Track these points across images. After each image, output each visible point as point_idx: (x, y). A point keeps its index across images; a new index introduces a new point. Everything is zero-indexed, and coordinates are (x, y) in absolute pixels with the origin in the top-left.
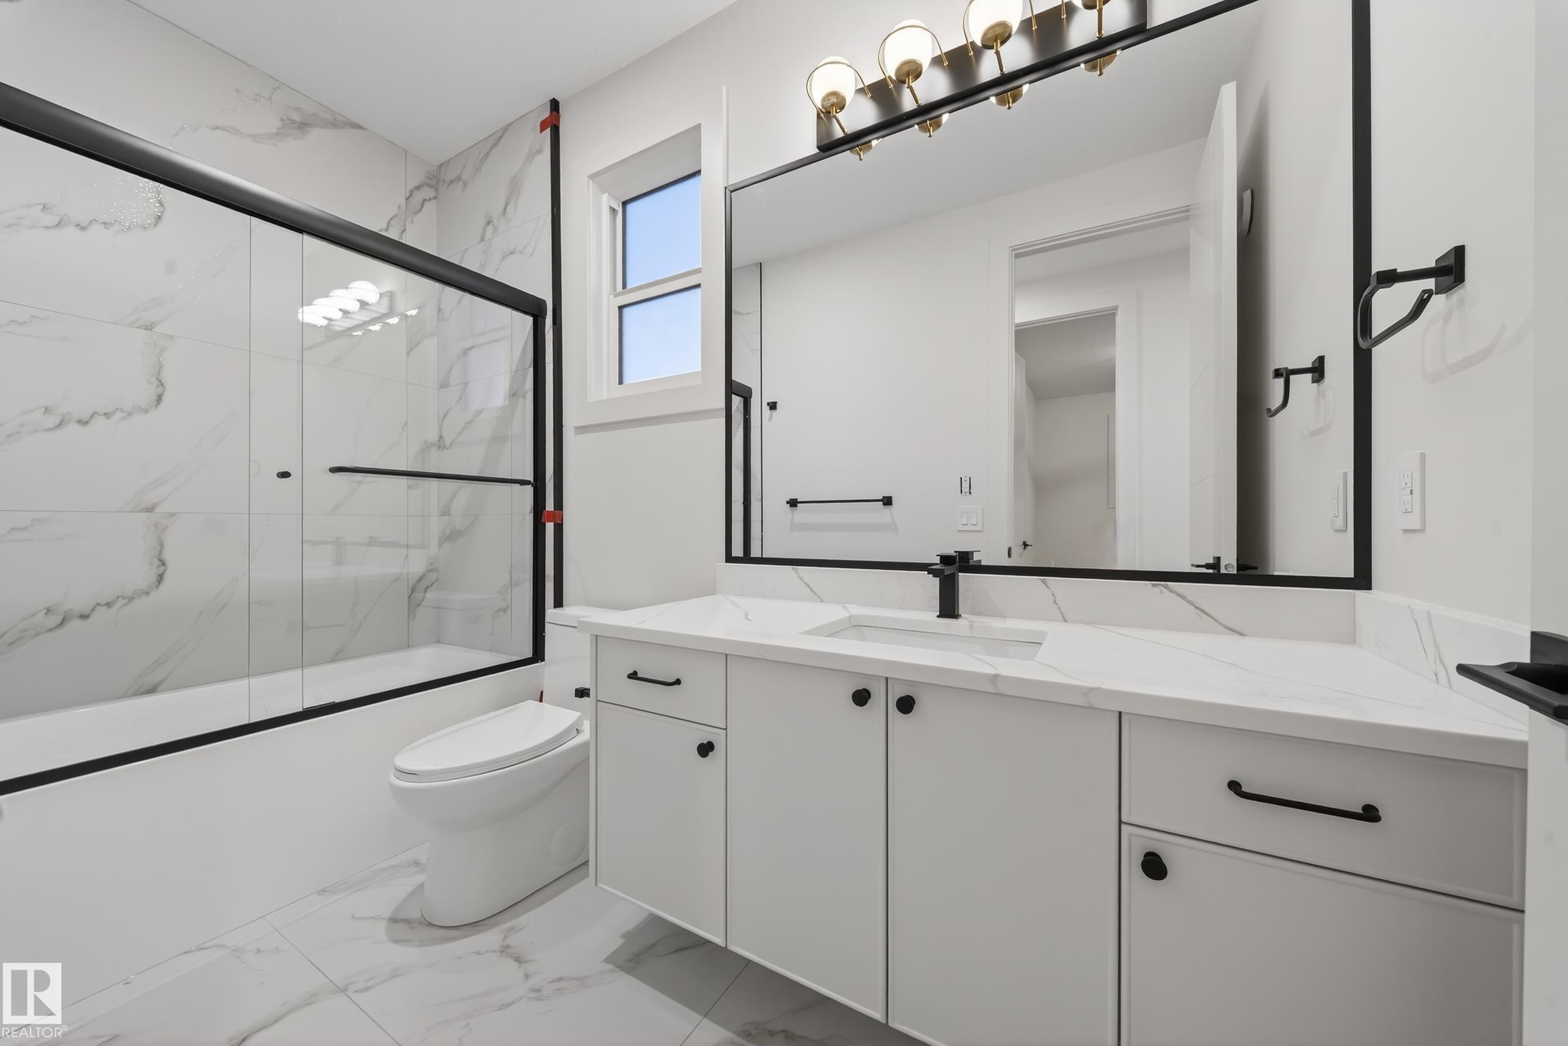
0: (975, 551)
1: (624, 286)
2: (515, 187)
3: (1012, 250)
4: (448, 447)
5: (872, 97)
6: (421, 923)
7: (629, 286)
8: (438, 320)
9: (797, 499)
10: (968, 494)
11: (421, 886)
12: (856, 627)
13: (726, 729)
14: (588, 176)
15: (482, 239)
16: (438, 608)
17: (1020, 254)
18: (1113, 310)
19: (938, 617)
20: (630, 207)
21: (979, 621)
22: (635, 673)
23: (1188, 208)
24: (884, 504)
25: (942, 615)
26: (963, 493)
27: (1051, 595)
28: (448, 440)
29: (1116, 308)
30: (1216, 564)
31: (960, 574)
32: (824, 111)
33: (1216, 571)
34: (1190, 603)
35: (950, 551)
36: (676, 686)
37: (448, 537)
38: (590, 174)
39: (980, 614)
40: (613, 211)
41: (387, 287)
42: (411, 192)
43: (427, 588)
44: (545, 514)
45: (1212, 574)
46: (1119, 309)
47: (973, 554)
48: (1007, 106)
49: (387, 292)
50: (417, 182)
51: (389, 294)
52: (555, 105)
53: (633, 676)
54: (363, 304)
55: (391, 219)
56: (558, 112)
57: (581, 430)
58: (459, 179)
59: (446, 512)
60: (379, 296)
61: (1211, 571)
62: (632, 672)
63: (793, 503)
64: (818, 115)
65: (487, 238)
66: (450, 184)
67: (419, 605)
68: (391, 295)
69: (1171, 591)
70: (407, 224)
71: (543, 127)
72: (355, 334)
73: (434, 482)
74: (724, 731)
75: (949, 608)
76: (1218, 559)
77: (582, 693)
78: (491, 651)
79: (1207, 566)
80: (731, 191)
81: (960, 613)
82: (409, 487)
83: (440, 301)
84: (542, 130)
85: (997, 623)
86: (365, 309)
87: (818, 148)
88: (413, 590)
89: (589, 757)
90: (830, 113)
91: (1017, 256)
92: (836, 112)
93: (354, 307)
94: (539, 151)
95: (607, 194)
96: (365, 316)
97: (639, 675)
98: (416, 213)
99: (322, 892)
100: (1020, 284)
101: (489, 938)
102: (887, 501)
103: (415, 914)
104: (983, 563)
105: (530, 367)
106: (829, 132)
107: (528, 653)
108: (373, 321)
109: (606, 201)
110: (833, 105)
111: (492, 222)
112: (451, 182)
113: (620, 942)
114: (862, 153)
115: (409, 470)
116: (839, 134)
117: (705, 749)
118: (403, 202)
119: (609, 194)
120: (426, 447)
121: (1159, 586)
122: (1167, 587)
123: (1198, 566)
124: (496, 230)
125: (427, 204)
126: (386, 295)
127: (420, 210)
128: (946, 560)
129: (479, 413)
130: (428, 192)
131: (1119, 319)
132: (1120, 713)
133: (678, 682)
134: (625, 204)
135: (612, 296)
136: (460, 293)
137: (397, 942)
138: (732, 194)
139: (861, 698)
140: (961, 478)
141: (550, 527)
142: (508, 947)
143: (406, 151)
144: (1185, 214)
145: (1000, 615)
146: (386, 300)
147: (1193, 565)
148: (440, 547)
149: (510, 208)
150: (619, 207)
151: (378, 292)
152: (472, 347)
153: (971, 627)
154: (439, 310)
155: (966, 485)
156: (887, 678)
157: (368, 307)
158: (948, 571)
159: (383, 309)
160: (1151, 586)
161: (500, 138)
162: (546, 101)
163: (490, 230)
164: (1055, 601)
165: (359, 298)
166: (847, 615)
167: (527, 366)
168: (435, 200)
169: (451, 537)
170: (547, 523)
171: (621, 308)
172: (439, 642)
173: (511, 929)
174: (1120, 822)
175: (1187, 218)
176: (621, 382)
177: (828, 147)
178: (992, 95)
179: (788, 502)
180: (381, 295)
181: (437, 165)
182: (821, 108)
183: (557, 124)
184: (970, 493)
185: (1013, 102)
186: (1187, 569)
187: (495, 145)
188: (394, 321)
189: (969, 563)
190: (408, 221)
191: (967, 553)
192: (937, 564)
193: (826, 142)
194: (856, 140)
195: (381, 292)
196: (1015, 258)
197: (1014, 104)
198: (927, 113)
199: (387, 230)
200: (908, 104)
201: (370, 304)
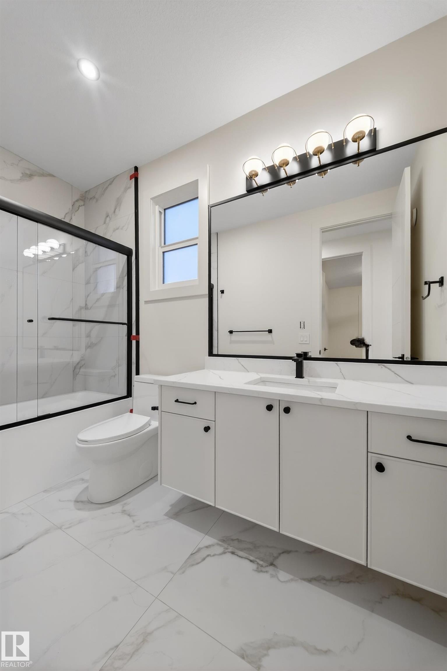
0: (310, 352)
1: (165, 244)
2: (119, 202)
3: (321, 230)
4: (89, 308)
5: (268, 172)
6: (88, 502)
7: (167, 244)
8: (85, 256)
9: (232, 331)
10: (303, 328)
11: (87, 488)
12: (263, 382)
13: (215, 421)
14: (151, 199)
15: (105, 223)
16: (85, 375)
17: (324, 231)
18: (361, 253)
19: (295, 378)
20: (167, 211)
21: (312, 379)
22: (177, 400)
23: (391, 214)
24: (269, 333)
25: (297, 377)
26: (301, 328)
27: (339, 369)
28: (89, 305)
29: (362, 253)
30: (402, 357)
31: (304, 361)
32: (249, 176)
33: (402, 360)
34: (393, 372)
35: (300, 352)
36: (194, 405)
37: (89, 346)
38: (151, 197)
39: (312, 376)
40: (160, 212)
41: (62, 242)
42: (74, 203)
43: (81, 367)
44: (132, 337)
45: (401, 361)
46: (363, 253)
47: (308, 353)
48: (322, 177)
49: (62, 244)
50: (76, 199)
51: (63, 245)
52: (136, 169)
53: (177, 401)
54: (52, 249)
55: (66, 214)
56: (138, 172)
57: (146, 302)
58: (94, 197)
59: (88, 336)
60: (59, 245)
61: (401, 360)
62: (176, 399)
63: (231, 332)
64: (247, 178)
65: (106, 222)
66: (90, 200)
67: (77, 374)
68: (64, 245)
69: (386, 367)
70: (73, 216)
71: (131, 178)
72: (47, 261)
73: (83, 324)
74: (214, 422)
75: (299, 374)
76: (403, 355)
77: (154, 408)
78: (108, 393)
79: (399, 358)
80: (210, 207)
81: (304, 376)
82: (74, 325)
83: (86, 248)
84: (131, 179)
85: (318, 380)
86: (53, 251)
87: (247, 191)
88: (75, 368)
89: (158, 433)
90: (252, 178)
91: (323, 232)
92: (255, 178)
93: (48, 249)
94: (130, 188)
95: (158, 206)
96: (52, 254)
97: (179, 401)
98: (76, 212)
99: (45, 491)
100: (324, 242)
101: (117, 508)
102: (270, 331)
103: (84, 499)
104: (312, 357)
105: (125, 276)
106: (251, 184)
107: (125, 394)
108: (56, 256)
109: (157, 209)
110: (253, 175)
111: (109, 216)
112: (91, 198)
113: (170, 508)
114: (264, 193)
115: (74, 318)
116: (255, 186)
117: (207, 429)
118: (71, 207)
119: (159, 206)
120: (81, 308)
121: (381, 365)
122: (383, 365)
123: (395, 358)
124: (111, 219)
125: (80, 208)
126: (62, 245)
127: (78, 210)
128: (298, 355)
129: (103, 295)
130: (82, 203)
131: (363, 257)
132: (367, 411)
133: (195, 403)
134: (165, 210)
135: (160, 247)
136: (95, 245)
137: (79, 509)
138: (211, 208)
139: (269, 408)
140: (300, 322)
141: (134, 343)
142: (125, 511)
143: (72, 186)
144: (390, 217)
145: (319, 376)
146: (62, 247)
147: (393, 357)
148: (86, 349)
149: (117, 210)
150: (163, 211)
151: (58, 243)
152: (100, 267)
153: (309, 381)
154: (86, 252)
155: (302, 325)
156: (279, 400)
157: (54, 250)
158: (300, 360)
159: (61, 251)
160: (378, 365)
161: (113, 181)
162: (133, 167)
163: (108, 219)
164: (341, 371)
165: (51, 246)
166: (260, 377)
167: (124, 276)
168: (84, 207)
169: (90, 346)
170: (133, 341)
171: (164, 253)
172: (85, 390)
173: (125, 504)
174: (368, 452)
175: (391, 218)
176: (163, 283)
177: (251, 191)
178: (316, 173)
179: (229, 332)
180: (60, 245)
181: (84, 192)
182: (248, 176)
183: (137, 177)
184: (304, 328)
185: (324, 175)
186: (391, 358)
187: (110, 184)
188: (65, 256)
189: (307, 356)
190: (73, 215)
191: (306, 353)
192: (295, 357)
193: (249, 189)
194: (262, 188)
195: (60, 243)
196: (322, 232)
197: (325, 176)
198: (290, 179)
199: (64, 218)
200: (283, 175)
201: (55, 248)
